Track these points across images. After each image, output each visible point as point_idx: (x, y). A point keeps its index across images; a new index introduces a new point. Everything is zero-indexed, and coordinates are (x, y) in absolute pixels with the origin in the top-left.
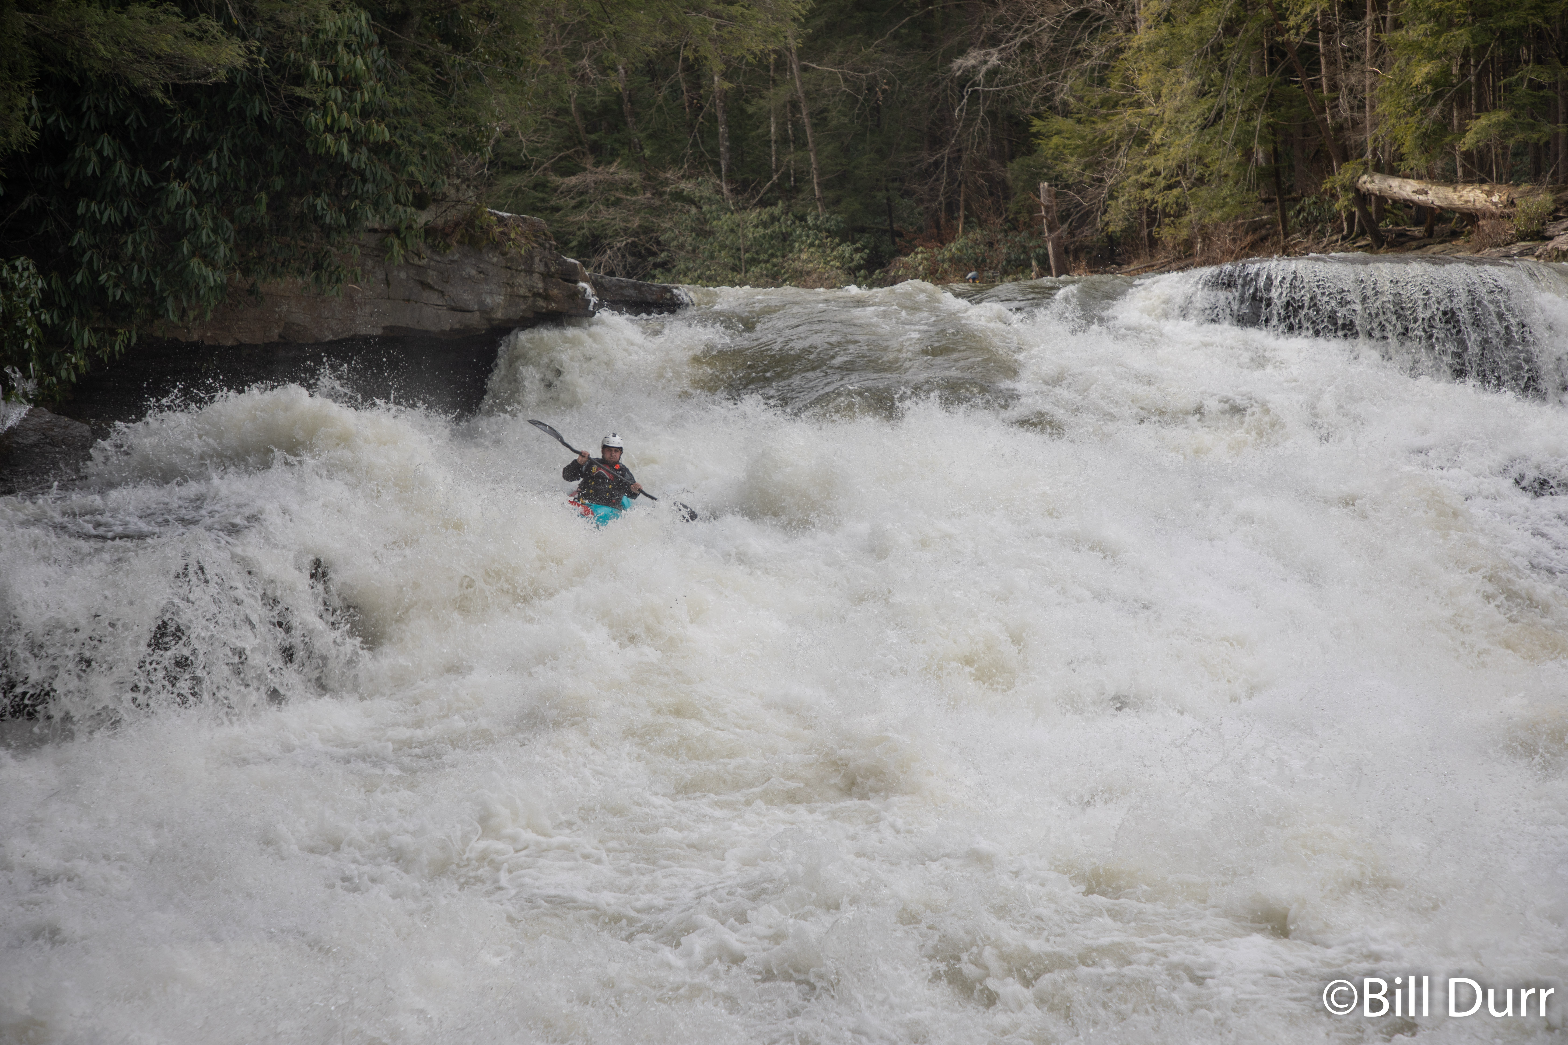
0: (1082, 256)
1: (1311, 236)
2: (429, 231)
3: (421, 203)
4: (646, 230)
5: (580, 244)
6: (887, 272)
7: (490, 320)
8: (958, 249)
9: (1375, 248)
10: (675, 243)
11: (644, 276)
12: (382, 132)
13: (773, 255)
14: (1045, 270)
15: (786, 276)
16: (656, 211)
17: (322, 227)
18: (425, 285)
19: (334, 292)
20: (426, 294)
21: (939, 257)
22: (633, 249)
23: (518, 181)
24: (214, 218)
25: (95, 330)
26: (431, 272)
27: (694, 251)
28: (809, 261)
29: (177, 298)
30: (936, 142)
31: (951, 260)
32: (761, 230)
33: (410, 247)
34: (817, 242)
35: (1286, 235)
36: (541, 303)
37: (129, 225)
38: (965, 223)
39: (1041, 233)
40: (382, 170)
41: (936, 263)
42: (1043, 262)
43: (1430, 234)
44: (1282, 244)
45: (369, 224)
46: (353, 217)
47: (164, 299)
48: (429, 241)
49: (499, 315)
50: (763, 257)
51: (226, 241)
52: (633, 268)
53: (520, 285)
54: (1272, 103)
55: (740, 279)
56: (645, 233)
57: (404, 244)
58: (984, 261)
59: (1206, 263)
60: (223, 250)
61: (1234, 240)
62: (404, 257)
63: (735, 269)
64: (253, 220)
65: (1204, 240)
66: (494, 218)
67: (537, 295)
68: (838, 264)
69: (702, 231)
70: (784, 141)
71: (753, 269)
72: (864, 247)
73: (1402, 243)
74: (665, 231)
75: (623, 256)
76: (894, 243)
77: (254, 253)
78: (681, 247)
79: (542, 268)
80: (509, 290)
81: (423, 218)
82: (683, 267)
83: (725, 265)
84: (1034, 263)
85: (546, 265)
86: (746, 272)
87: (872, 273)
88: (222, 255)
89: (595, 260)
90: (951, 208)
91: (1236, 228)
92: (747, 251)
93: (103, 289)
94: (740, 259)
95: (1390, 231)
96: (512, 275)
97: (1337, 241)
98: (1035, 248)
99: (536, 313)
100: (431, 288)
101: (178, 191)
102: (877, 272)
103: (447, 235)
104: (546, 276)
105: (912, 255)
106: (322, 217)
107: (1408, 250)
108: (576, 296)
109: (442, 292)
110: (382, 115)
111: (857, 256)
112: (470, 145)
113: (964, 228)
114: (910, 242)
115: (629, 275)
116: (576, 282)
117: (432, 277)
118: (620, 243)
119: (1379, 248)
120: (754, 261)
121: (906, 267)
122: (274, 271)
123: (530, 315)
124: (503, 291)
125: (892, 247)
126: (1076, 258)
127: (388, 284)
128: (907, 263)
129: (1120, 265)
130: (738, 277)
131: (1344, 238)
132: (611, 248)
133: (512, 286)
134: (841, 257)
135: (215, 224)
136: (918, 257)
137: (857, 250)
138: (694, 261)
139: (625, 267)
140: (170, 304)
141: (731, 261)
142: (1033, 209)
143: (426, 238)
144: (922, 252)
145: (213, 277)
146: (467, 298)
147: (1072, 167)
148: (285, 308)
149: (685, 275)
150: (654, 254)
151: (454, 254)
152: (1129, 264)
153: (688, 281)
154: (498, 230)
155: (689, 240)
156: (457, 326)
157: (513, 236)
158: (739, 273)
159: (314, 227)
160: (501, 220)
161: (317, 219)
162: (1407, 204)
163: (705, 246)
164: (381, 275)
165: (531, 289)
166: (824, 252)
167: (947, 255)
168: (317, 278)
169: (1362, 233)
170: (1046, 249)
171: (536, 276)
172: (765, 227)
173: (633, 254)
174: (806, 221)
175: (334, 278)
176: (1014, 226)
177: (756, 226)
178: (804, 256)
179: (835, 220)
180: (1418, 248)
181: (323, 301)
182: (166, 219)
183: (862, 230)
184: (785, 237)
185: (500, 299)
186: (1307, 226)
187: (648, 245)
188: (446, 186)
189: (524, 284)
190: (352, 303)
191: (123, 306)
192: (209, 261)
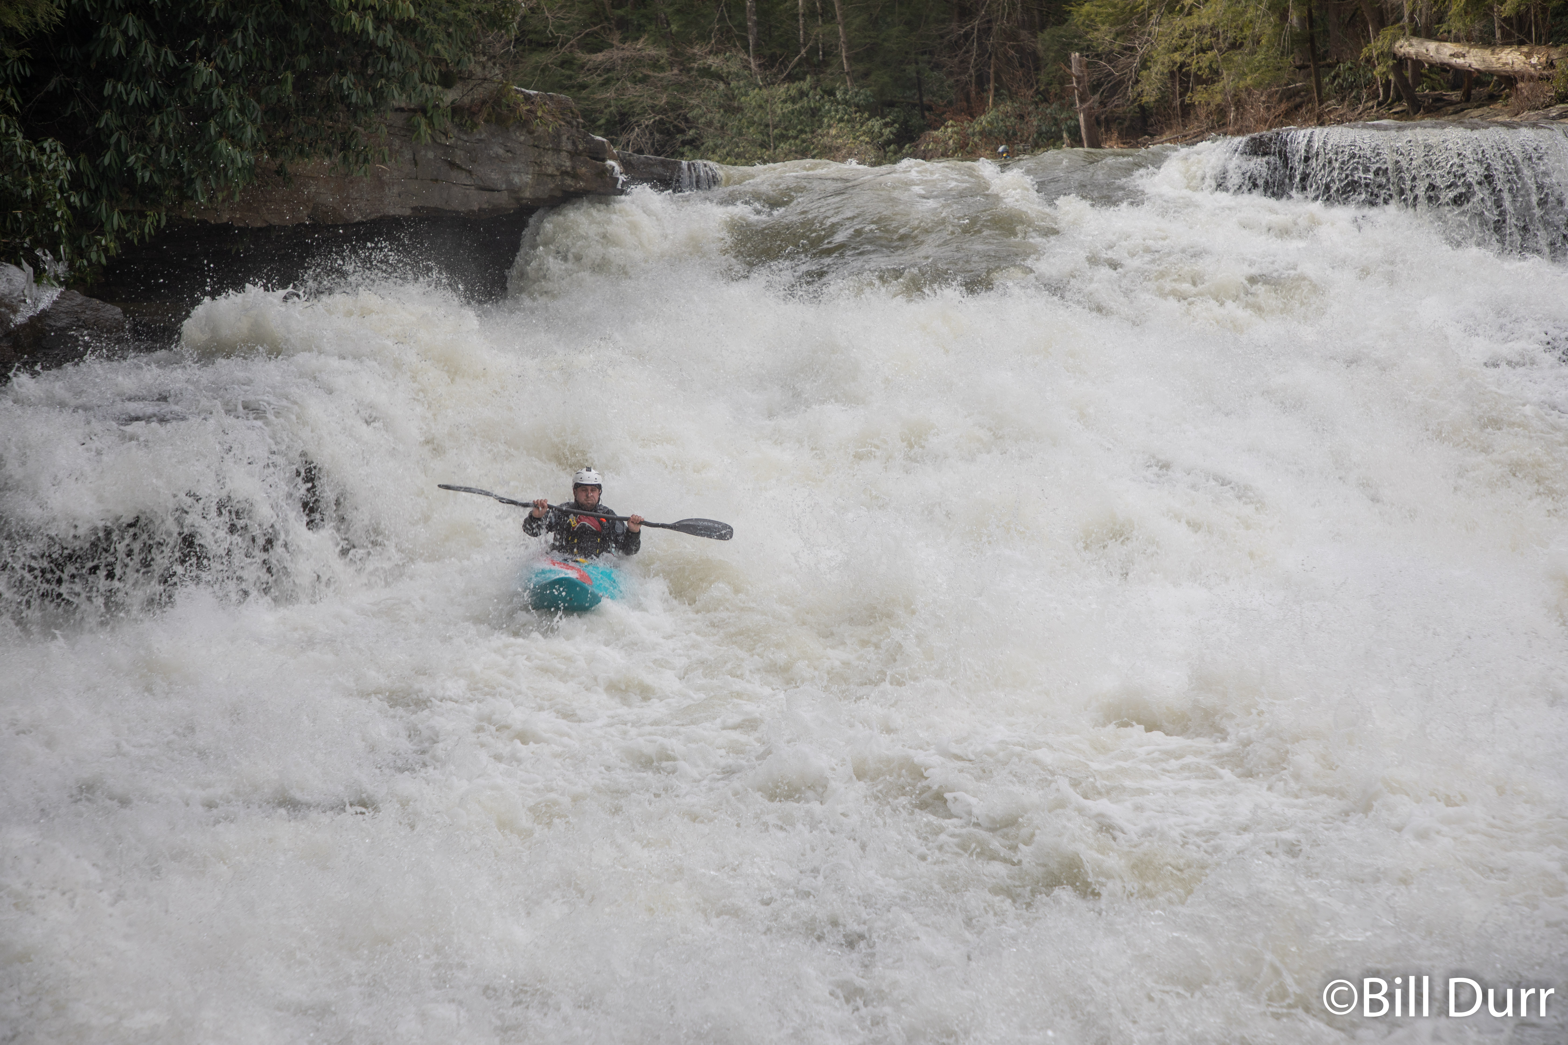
0: (1114, 127)
1: (1346, 103)
2: (456, 110)
3: (447, 81)
4: (675, 107)
5: (608, 121)
6: (917, 146)
7: (518, 200)
8: (988, 122)
9: (1412, 113)
10: (703, 120)
11: (673, 154)
12: (407, 10)
13: (802, 131)
14: (1076, 141)
15: (816, 152)
16: (683, 88)
17: (348, 106)
18: (452, 165)
19: (362, 173)
20: (454, 174)
21: (971, 130)
22: (661, 126)
23: (545, 58)
24: (241, 99)
25: (125, 213)
26: (458, 152)
27: (722, 127)
28: (837, 137)
29: (205, 179)
30: (965, 13)
31: (981, 133)
32: (789, 106)
33: (437, 127)
34: (846, 117)
35: (1321, 102)
36: (569, 181)
37: (156, 105)
38: (995, 96)
39: (1073, 104)
40: (408, 48)
41: (966, 136)
42: (1075, 133)
43: (1467, 97)
44: (1317, 111)
45: (396, 104)
46: (380, 97)
47: (191, 181)
48: (456, 120)
49: (527, 194)
50: (791, 133)
51: (254, 122)
52: (662, 146)
53: (548, 164)
55: (769, 156)
56: (673, 110)
57: (431, 124)
58: (1015, 134)
59: (1239, 132)
60: (250, 131)
61: (1268, 109)
62: (432, 137)
63: (763, 145)
64: (279, 100)
65: (1237, 109)
66: (521, 96)
67: (565, 173)
68: (867, 139)
69: (730, 107)
70: (811, 14)
71: (782, 145)
72: (894, 122)
73: (1438, 109)
74: (692, 108)
75: (651, 134)
76: (923, 117)
77: (280, 133)
78: (710, 124)
79: (570, 147)
80: (537, 168)
81: (450, 96)
82: (711, 144)
83: (753, 142)
84: (1065, 135)
85: (574, 143)
86: (775, 148)
87: (901, 147)
88: (249, 135)
89: (623, 139)
90: (981, 80)
91: (1270, 96)
92: (775, 127)
93: (132, 171)
94: (769, 136)
95: (1427, 96)
96: (540, 154)
97: (1373, 107)
98: (1066, 119)
99: (565, 192)
100: (459, 167)
101: (204, 70)
102: (907, 146)
103: (474, 114)
104: (574, 154)
105: (942, 128)
106: (348, 96)
107: (1445, 115)
108: (605, 174)
109: (470, 172)
111: (886, 131)
112: (495, 21)
113: (994, 100)
114: (940, 116)
115: (657, 153)
116: (604, 160)
117: (460, 157)
118: (649, 120)
119: (1415, 113)
120: (783, 137)
121: (936, 141)
122: (301, 152)
123: (558, 194)
124: (531, 169)
125: (922, 122)
126: (1108, 129)
127: (416, 164)
128: (937, 136)
129: (1152, 136)
130: (767, 154)
131: (1379, 104)
132: (638, 126)
133: (540, 164)
134: (870, 132)
135: (242, 104)
136: (948, 132)
137: (886, 125)
138: (722, 138)
139: (653, 145)
140: (198, 185)
141: (759, 137)
142: (1064, 79)
143: (453, 117)
144: (952, 126)
145: (241, 158)
146: (495, 177)
147: (1103, 35)
148: (313, 189)
149: (714, 152)
150: (682, 131)
151: (482, 132)
152: (1161, 134)
153: (717, 158)
154: (525, 108)
155: (717, 116)
156: (485, 206)
157: (539, 114)
158: (768, 149)
159: (340, 107)
160: (528, 98)
161: (344, 99)
162: (1443, 68)
163: (733, 123)
164: (408, 156)
165: (559, 167)
166: (854, 127)
167: (978, 128)
168: (345, 157)
169: (1399, 99)
170: (1078, 120)
171: (564, 154)
172: (794, 102)
173: (661, 132)
174: (834, 95)
175: (361, 158)
176: (1045, 98)
177: (785, 102)
178: (833, 132)
179: (865, 94)
180: (1456, 112)
181: (351, 182)
182: (193, 100)
183: (891, 104)
184: (814, 112)
185: (528, 178)
186: (1342, 93)
187: (676, 123)
188: (473, 65)
189: (551, 162)
190: (380, 183)
191: (152, 188)
192: (237, 143)
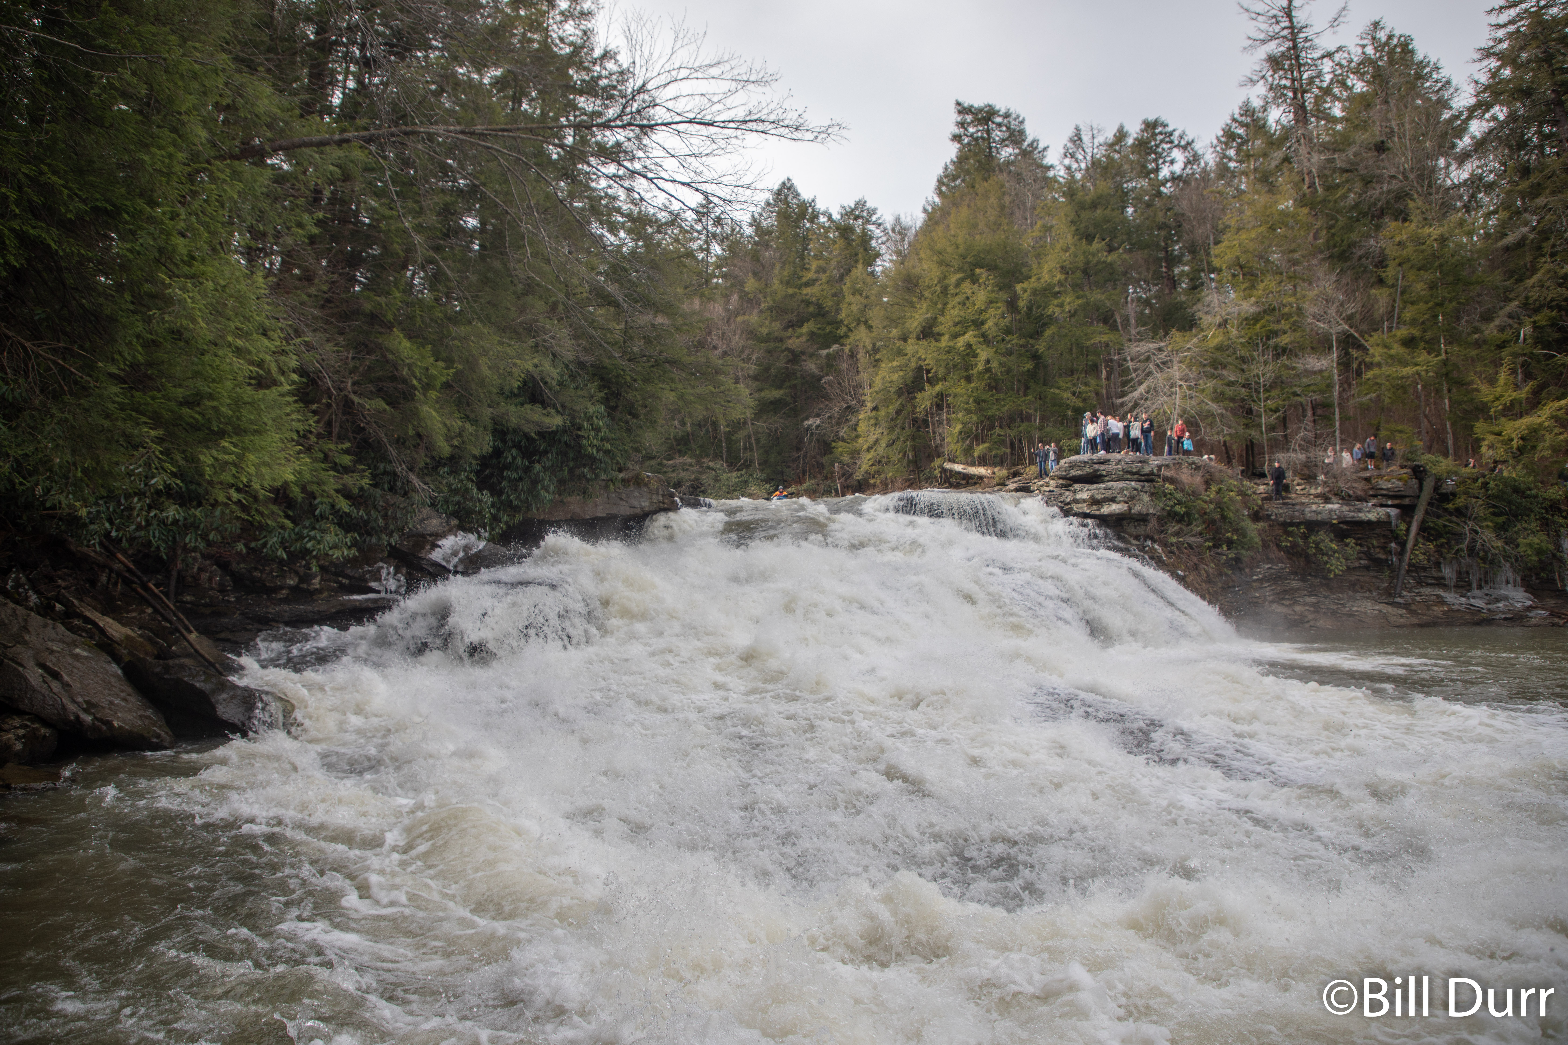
1: (928, 483)
2: (623, 480)
3: (620, 470)
4: (697, 479)
5: (674, 484)
7: (643, 511)
8: (806, 486)
10: (707, 484)
11: (696, 496)
12: (608, 446)
13: (742, 489)
14: (837, 495)
15: (746, 496)
16: (701, 473)
17: (586, 479)
18: (621, 499)
19: (587, 501)
20: (621, 502)
22: (692, 486)
23: (653, 462)
24: (549, 477)
25: (509, 516)
27: (714, 487)
28: (754, 491)
29: (536, 504)
30: (798, 449)
31: (804, 490)
32: (737, 480)
33: (616, 486)
34: (755, 484)
35: (919, 483)
36: (661, 505)
37: (521, 479)
38: (809, 477)
40: (607, 459)
42: (836, 491)
43: (967, 483)
44: (918, 485)
45: (602, 478)
46: (597, 475)
47: (532, 505)
48: (623, 484)
49: (646, 509)
50: (738, 489)
51: (553, 484)
52: (694, 493)
54: (914, 438)
55: (730, 497)
56: (697, 481)
57: (614, 485)
58: (816, 490)
59: (892, 492)
61: (903, 484)
62: (614, 489)
63: (728, 493)
64: (563, 477)
65: (892, 484)
66: (645, 476)
67: (660, 502)
68: (762, 491)
69: (717, 479)
70: (745, 448)
71: (735, 493)
73: (959, 486)
74: (703, 480)
75: (690, 489)
77: (562, 488)
78: (709, 485)
79: (662, 493)
80: (650, 501)
81: (621, 476)
82: (710, 492)
83: (725, 492)
86: (733, 494)
88: (552, 489)
89: (679, 490)
90: (804, 472)
91: (903, 480)
92: (733, 487)
93: (512, 501)
94: (730, 490)
95: (954, 482)
96: (651, 496)
97: (937, 485)
99: (659, 508)
100: (623, 500)
101: (538, 467)
103: (629, 482)
104: (663, 496)
106: (586, 476)
107: (960, 489)
108: (674, 503)
109: (627, 502)
110: (608, 440)
112: (637, 450)
113: (808, 479)
115: (691, 496)
116: (674, 498)
117: (624, 496)
118: (689, 484)
119: (951, 488)
120: (735, 491)
122: (569, 495)
123: (657, 509)
127: (608, 499)
129: (863, 492)
131: (939, 484)
132: (685, 486)
133: (651, 499)
134: (763, 489)
135: (550, 479)
138: (714, 491)
139: (691, 493)
140: (534, 506)
141: (727, 491)
142: (833, 472)
145: (549, 497)
146: (636, 503)
147: (846, 458)
149: (711, 495)
150: (700, 488)
151: (632, 488)
153: (712, 497)
154: (646, 480)
155: (712, 483)
156: (632, 513)
157: (652, 482)
158: (730, 495)
159: (583, 479)
160: (648, 476)
162: (959, 473)
163: (718, 485)
164: (606, 496)
165: (658, 500)
166: (759, 487)
167: (803, 488)
168: (584, 497)
169: (945, 483)
171: (660, 495)
172: (739, 478)
173: (693, 488)
174: (753, 476)
175: (590, 497)
176: (826, 478)
177: (736, 478)
178: (753, 489)
179: (764, 476)
180: (964, 488)
181: (584, 504)
182: (533, 477)
183: (772, 479)
184: (746, 482)
185: (647, 504)
186: (926, 480)
187: (698, 485)
188: (629, 465)
189: (655, 498)
190: (596, 505)
191: (517, 507)
192: (547, 491)
